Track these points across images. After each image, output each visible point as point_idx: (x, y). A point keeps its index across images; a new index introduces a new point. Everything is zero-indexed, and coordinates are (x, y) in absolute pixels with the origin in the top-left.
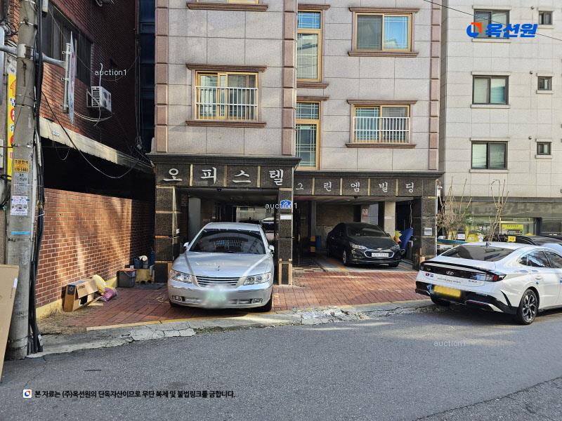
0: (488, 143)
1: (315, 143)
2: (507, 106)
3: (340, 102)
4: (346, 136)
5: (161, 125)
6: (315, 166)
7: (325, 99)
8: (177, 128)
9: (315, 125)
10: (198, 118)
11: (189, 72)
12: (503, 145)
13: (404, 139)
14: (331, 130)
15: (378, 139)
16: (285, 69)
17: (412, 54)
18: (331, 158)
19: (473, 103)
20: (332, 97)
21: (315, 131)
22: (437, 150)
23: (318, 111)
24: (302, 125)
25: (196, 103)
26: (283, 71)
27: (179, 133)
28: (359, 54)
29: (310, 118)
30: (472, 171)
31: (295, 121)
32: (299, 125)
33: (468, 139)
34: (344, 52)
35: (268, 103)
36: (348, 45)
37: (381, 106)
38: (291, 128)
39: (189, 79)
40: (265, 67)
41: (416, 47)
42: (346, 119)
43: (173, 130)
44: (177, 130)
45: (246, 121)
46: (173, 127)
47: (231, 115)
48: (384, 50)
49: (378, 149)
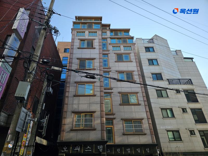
0: (173, 131)
1: (113, 134)
2: (175, 118)
3: (119, 120)
4: (122, 131)
5: (62, 131)
6: (113, 142)
7: (114, 119)
8: (68, 132)
9: (112, 127)
10: (74, 128)
11: (73, 114)
12: (178, 131)
13: (142, 132)
14: (117, 129)
15: (133, 132)
16: (102, 112)
17: (139, 105)
18: (118, 139)
19: (163, 117)
20: (116, 118)
21: (112, 130)
22: (154, 136)
23: (112, 123)
24: (108, 128)
25: (74, 123)
26: (101, 112)
27: (68, 134)
28: (123, 105)
29: (110, 125)
30: (170, 142)
31: (105, 126)
32: (107, 127)
33: (165, 130)
34: (118, 104)
35: (97, 122)
36: (119, 102)
37: (133, 121)
38: (104, 130)
39: (73, 116)
40: (96, 112)
41: (140, 102)
42: (121, 125)
43: (66, 133)
44: (68, 133)
45: (90, 128)
46: (66, 132)
47: (85, 127)
48: (130, 104)
49: (134, 136)
